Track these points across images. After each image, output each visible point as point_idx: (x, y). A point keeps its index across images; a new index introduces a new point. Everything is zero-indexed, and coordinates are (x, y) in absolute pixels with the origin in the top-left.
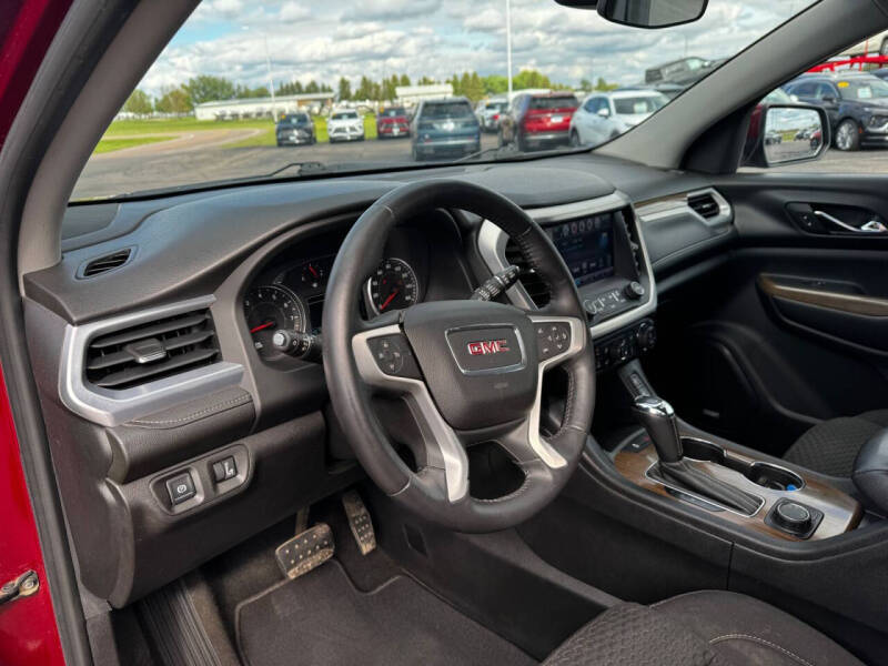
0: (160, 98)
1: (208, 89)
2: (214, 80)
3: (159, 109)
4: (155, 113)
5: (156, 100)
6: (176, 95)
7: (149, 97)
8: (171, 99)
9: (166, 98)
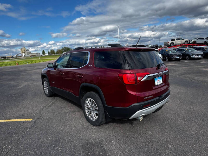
0: (57, 51)
1: (66, 49)
2: (67, 48)
3: (56, 53)
4: (56, 54)
5: (56, 51)
6: (60, 51)
7: (55, 51)
8: (59, 51)
9: (58, 51)
